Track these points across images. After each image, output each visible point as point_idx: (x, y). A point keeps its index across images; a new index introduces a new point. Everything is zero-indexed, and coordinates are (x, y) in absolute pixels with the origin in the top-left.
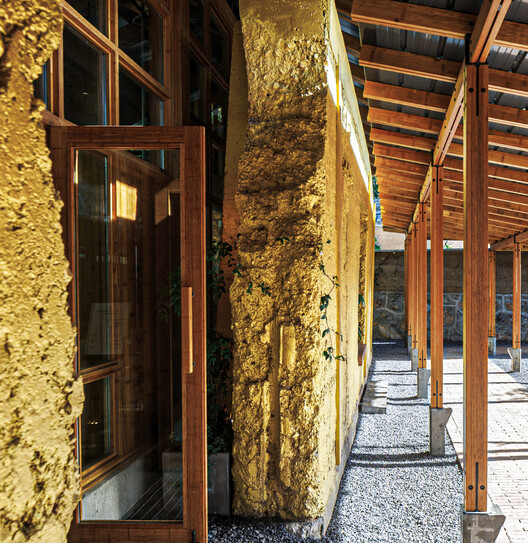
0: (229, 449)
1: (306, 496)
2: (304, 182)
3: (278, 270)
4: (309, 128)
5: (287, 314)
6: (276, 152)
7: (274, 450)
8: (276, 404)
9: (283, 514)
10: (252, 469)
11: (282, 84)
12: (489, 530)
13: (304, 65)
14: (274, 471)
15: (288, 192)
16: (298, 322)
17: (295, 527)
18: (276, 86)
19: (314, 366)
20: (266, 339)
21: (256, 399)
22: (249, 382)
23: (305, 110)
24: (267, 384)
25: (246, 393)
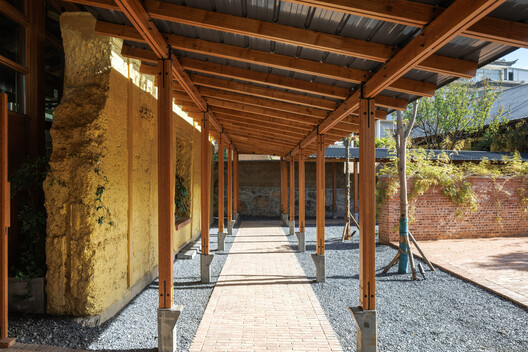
0: (45, 276)
1: (86, 302)
2: (91, 122)
3: (71, 172)
4: (98, 92)
5: (76, 198)
6: (78, 105)
7: (68, 275)
8: (69, 249)
9: (74, 313)
10: (55, 287)
11: (86, 66)
12: (171, 319)
13: (97, 56)
14: (68, 289)
15: (80, 128)
16: (81, 202)
17: (79, 321)
18: (82, 67)
19: (91, 228)
20: (63, 212)
21: (57, 247)
22: (55, 236)
23: (97, 81)
24: (65, 238)
25: (52, 242)
